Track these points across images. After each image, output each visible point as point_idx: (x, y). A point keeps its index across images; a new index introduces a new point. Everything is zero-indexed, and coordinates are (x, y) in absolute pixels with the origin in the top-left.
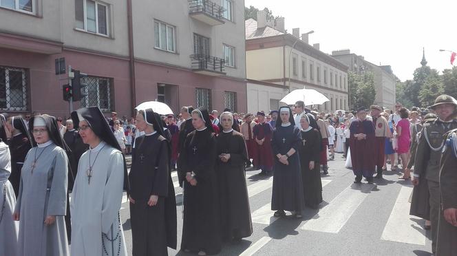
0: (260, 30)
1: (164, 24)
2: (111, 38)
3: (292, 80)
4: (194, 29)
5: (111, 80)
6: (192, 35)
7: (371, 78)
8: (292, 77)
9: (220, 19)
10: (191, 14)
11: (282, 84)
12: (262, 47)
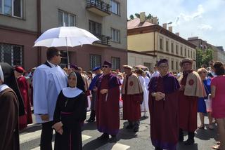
0: (142, 23)
1: (67, 13)
2: (23, 19)
3: (158, 52)
4: (89, 17)
5: (23, 46)
6: (88, 21)
7: (211, 53)
8: (159, 50)
9: (107, 12)
10: (87, 8)
11: (153, 54)
12: (141, 33)
